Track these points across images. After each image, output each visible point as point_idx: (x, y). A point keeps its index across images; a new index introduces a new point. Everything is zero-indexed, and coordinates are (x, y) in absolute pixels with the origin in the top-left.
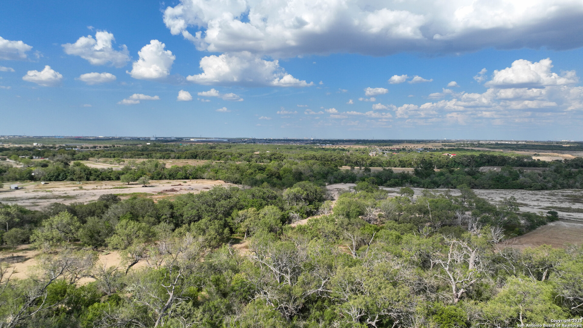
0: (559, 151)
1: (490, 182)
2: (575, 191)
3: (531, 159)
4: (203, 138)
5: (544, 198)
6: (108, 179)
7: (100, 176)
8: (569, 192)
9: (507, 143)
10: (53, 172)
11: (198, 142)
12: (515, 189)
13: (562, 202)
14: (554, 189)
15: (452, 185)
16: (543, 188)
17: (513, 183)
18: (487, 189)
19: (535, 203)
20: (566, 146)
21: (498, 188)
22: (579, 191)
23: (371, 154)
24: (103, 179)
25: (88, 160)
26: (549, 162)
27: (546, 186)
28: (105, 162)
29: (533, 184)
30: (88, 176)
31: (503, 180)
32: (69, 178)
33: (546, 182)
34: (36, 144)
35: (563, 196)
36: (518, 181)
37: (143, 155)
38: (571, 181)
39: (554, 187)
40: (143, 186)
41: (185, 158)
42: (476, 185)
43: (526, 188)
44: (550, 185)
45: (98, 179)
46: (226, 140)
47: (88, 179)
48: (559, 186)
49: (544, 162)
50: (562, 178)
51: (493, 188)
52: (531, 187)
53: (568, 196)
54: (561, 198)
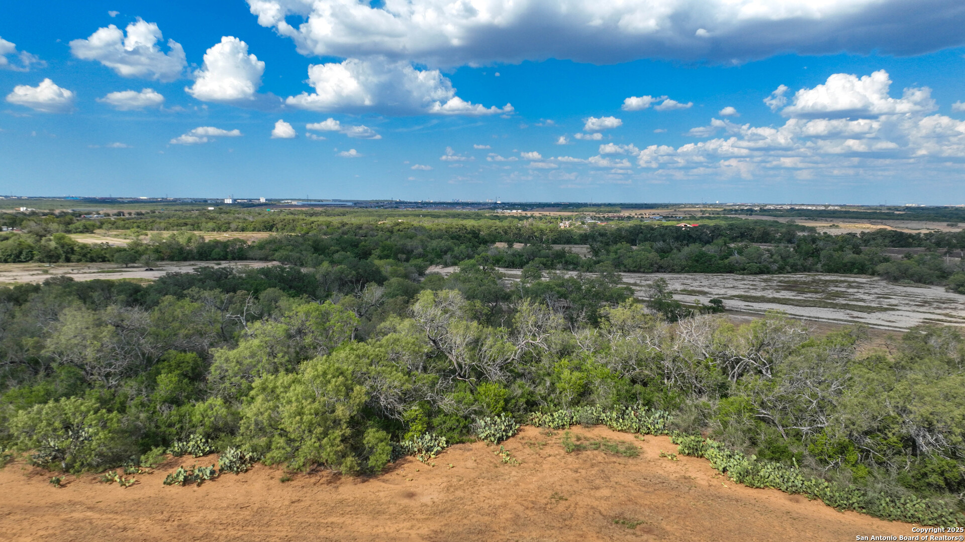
1: (685, 263)
4: (310, 200)
6: (100, 260)
7: (89, 256)
9: (810, 208)
10: (10, 248)
11: (303, 206)
15: (625, 266)
18: (678, 272)
23: (561, 224)
24: (92, 260)
25: (92, 232)
27: (768, 268)
28: (116, 236)
29: (749, 265)
30: (69, 255)
31: (705, 259)
32: (36, 258)
34: (25, 208)
37: (186, 224)
40: (147, 270)
41: (253, 231)
42: (662, 268)
43: (737, 270)
44: (775, 266)
45: (84, 259)
46: (350, 204)
47: (68, 260)
48: (788, 268)
51: (688, 272)
52: (744, 269)
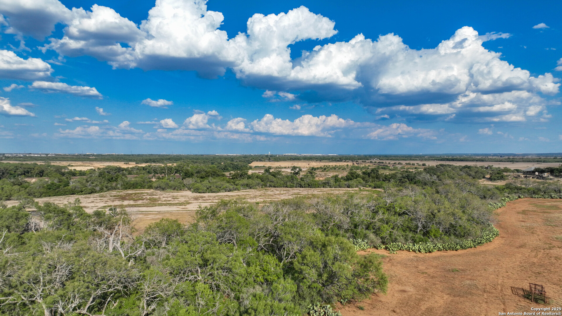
0: (88, 162)
1: (42, 190)
2: (119, 192)
3: (68, 169)
5: (97, 200)
8: (114, 193)
12: (67, 195)
13: (113, 201)
14: (102, 192)
16: (92, 192)
17: (65, 189)
19: (92, 205)
20: (92, 158)
21: (50, 196)
22: (121, 191)
26: (85, 171)
27: (94, 190)
29: (84, 188)
31: (55, 187)
33: (94, 186)
35: (111, 196)
36: (69, 187)
38: (114, 184)
39: (101, 190)
44: (98, 189)
48: (105, 188)
49: (81, 171)
50: (106, 182)
52: (82, 192)
53: (115, 196)
54: (111, 198)
